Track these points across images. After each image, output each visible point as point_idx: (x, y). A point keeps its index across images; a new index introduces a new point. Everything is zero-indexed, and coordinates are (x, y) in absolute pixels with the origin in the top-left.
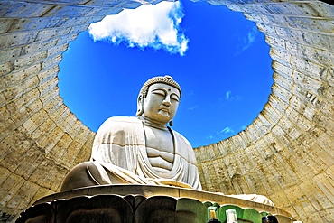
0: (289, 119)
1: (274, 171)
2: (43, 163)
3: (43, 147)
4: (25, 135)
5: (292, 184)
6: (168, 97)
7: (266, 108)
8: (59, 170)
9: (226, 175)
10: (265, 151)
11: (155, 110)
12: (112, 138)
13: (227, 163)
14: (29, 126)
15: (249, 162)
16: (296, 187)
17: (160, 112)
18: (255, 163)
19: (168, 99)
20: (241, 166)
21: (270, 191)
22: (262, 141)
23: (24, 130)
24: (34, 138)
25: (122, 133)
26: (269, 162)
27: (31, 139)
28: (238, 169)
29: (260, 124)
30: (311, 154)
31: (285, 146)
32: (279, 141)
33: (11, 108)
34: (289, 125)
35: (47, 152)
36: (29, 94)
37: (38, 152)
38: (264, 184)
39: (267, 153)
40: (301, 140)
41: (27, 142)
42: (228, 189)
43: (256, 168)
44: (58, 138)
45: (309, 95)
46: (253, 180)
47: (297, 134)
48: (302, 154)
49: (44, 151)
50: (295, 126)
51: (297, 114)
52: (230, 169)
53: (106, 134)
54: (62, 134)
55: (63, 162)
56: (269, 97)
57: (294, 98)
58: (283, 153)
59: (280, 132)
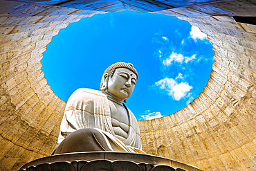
0: (211, 112)
1: (191, 147)
2: (11, 118)
3: (15, 104)
4: (5, 91)
5: (203, 158)
6: (130, 80)
7: (196, 101)
8: (22, 125)
9: (154, 145)
10: (187, 131)
11: (119, 88)
12: (84, 106)
13: (157, 136)
14: (11, 83)
15: (174, 138)
16: (206, 161)
17: (122, 91)
18: (178, 139)
20: (167, 139)
22: (186, 124)
23: (5, 87)
24: (11, 94)
25: (92, 103)
26: (188, 140)
27: (8, 95)
28: (164, 142)
29: (188, 111)
30: (222, 139)
31: (204, 130)
32: (199, 126)
33: (5, 67)
34: (210, 116)
35: (17, 108)
36: (22, 58)
37: (10, 107)
38: (182, 155)
39: (189, 133)
40: (217, 128)
41: (4, 97)
43: (178, 143)
44: (29, 97)
45: (233, 99)
46: (174, 151)
47: (215, 124)
48: (215, 138)
49: (15, 107)
50: (215, 118)
51: (219, 109)
52: (158, 141)
53: (79, 102)
54: (32, 94)
55: (27, 118)
56: (200, 94)
57: (220, 99)
58: (201, 135)
59: (202, 119)
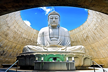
1: (98, 33)
2: (32, 43)
4: (24, 38)
5: (104, 37)
7: (88, 12)
9: (84, 37)
12: (41, 35)
13: (84, 33)
14: (24, 36)
15: (90, 31)
16: (106, 38)
18: (92, 32)
19: (54, 19)
20: (88, 33)
21: (98, 40)
22: (92, 24)
25: (43, 33)
26: (96, 31)
27: (26, 38)
28: (87, 34)
29: (89, 18)
32: (96, 23)
34: (96, 17)
35: (32, 40)
36: (19, 29)
37: (29, 40)
38: (96, 38)
39: (94, 28)
40: (101, 22)
41: (25, 39)
42: (85, 41)
43: (93, 33)
44: (33, 36)
46: (92, 37)
47: (99, 20)
52: (85, 34)
58: (99, 27)
59: (95, 20)
